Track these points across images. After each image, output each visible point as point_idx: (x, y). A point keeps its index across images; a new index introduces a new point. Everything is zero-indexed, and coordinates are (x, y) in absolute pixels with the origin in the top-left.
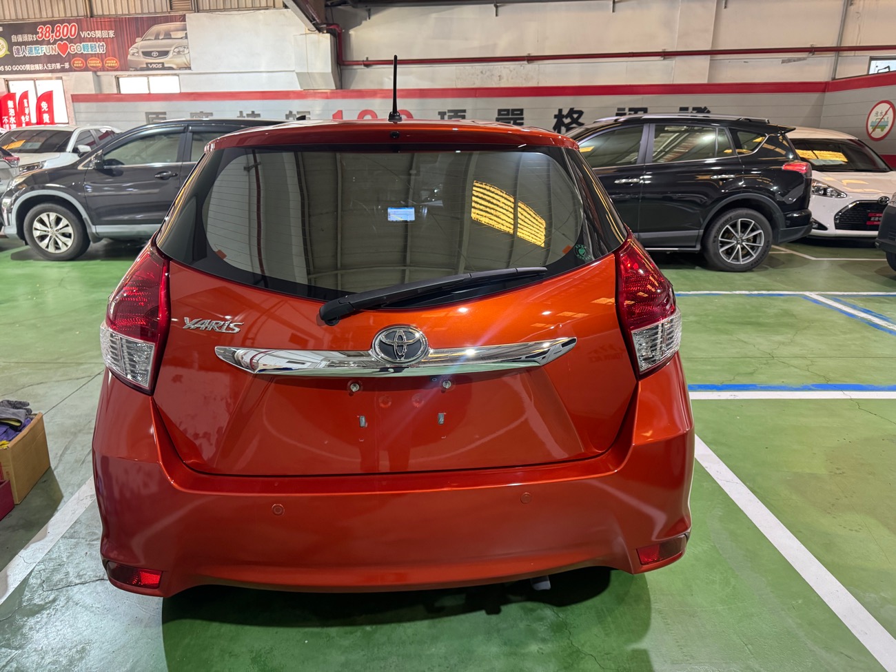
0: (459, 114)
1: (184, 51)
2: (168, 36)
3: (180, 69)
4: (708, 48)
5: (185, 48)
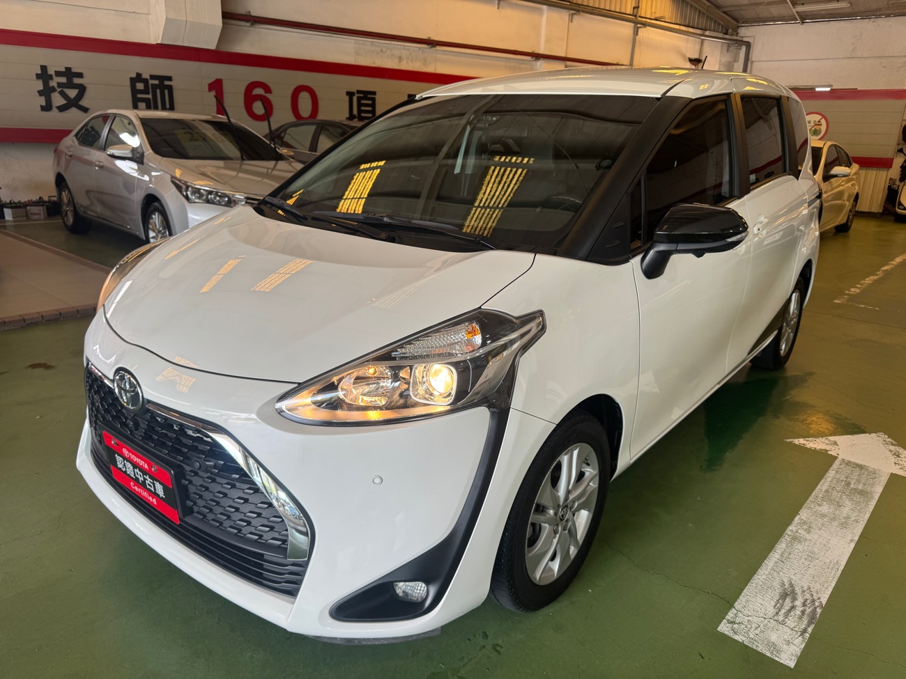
0: (369, 96)
4: (563, 55)
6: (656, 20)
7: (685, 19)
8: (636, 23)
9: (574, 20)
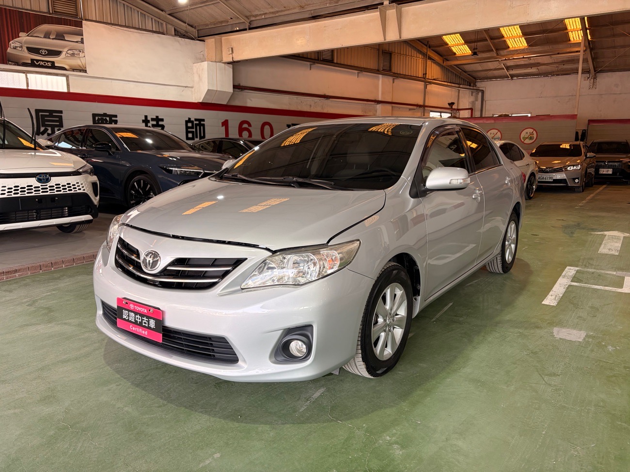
1: (79, 54)
2: (60, 36)
3: (74, 70)
5: (81, 52)
6: (434, 80)
7: (449, 79)
8: (425, 82)
9: (395, 82)
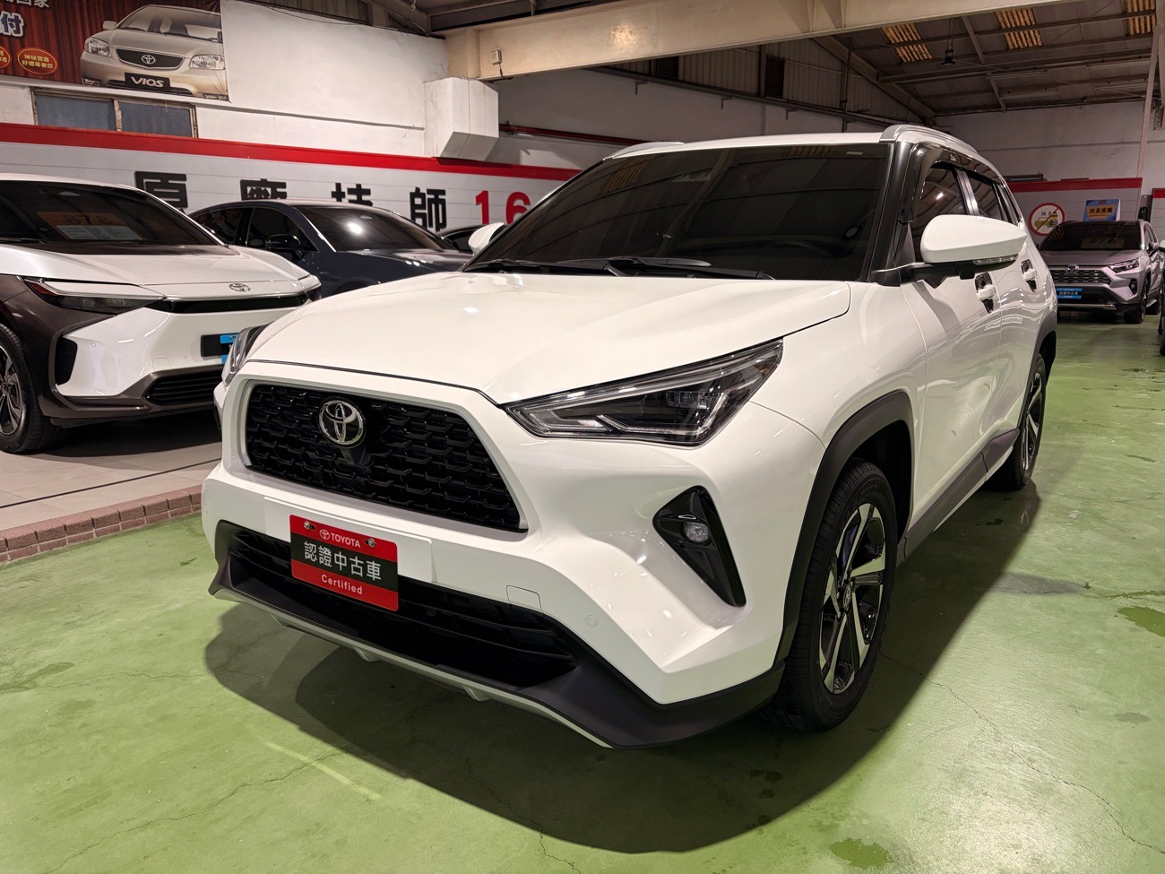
1: (214, 64)
2: (179, 29)
3: (205, 95)
5: (217, 59)
6: (860, 113)
7: (886, 111)
8: (845, 117)
